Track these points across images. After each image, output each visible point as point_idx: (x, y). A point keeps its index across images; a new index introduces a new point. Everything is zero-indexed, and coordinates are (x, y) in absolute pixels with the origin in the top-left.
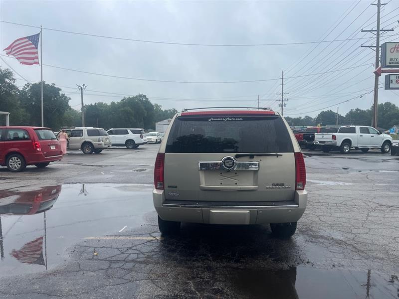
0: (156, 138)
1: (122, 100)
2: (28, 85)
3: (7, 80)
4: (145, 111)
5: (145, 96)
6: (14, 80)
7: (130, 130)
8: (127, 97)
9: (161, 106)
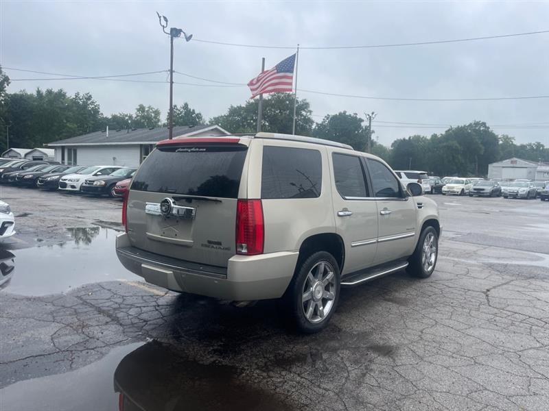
0: (462, 187)
1: (446, 132)
2: (327, 117)
3: (304, 113)
4: (481, 146)
5: (484, 124)
6: (310, 112)
7: (405, 173)
8: (455, 126)
9: (513, 138)
